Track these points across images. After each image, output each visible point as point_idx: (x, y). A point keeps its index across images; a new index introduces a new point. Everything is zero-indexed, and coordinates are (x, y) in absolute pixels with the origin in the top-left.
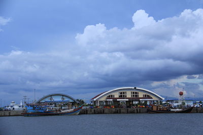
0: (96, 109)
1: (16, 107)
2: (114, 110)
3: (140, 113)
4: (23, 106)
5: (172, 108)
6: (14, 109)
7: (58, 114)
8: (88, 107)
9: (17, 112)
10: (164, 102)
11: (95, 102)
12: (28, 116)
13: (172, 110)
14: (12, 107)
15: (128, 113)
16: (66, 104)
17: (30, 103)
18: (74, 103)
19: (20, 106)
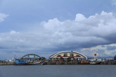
0: (52, 62)
1: (10, 61)
2: (61, 63)
3: (74, 64)
4: (14, 60)
5: (90, 62)
6: (9, 61)
7: (32, 65)
8: (47, 61)
9: (11, 63)
10: (86, 59)
11: (51, 58)
12: (16, 65)
13: (90, 63)
14: (8, 60)
15: (68, 64)
16: (36, 59)
17: (17, 58)
18: (40, 59)
19: (12, 60)
